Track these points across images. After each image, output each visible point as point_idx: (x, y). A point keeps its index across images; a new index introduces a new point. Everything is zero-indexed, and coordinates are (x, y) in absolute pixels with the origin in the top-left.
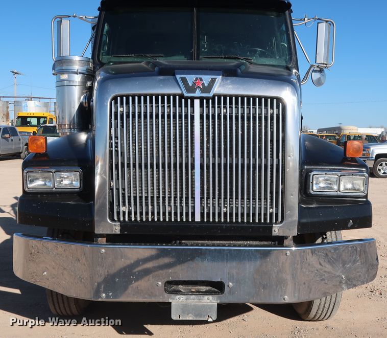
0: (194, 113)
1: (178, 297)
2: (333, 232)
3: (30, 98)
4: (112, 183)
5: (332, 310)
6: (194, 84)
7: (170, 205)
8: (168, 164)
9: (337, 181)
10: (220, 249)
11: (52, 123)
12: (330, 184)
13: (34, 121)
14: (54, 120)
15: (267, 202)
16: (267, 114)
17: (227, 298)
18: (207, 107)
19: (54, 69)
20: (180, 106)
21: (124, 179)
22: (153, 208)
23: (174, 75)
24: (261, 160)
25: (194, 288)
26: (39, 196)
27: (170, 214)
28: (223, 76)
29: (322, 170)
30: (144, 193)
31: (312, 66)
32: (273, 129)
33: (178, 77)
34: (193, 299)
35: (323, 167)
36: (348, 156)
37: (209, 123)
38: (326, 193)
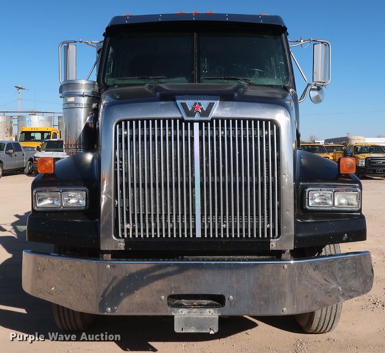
0: (193, 135)
1: (180, 310)
2: (332, 246)
3: (34, 113)
4: (116, 201)
5: (333, 322)
6: (193, 109)
7: (171, 222)
8: (170, 183)
9: (331, 196)
10: (221, 264)
11: (56, 138)
12: (325, 199)
13: (38, 136)
14: (58, 135)
15: (264, 217)
16: (262, 135)
17: (228, 311)
18: (205, 129)
19: (61, 92)
20: (181, 129)
21: (128, 198)
22: (156, 225)
23: (174, 100)
24: (258, 178)
25: (196, 302)
26: (47, 214)
27: (172, 230)
28: (220, 100)
29: (316, 186)
30: (147, 211)
31: (309, 85)
32: (268, 148)
33: (178, 102)
34: (195, 312)
35: (318, 184)
36: (341, 172)
37: (208, 145)
38: (321, 208)
